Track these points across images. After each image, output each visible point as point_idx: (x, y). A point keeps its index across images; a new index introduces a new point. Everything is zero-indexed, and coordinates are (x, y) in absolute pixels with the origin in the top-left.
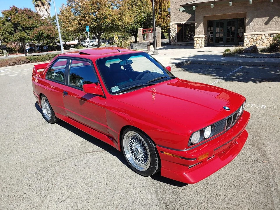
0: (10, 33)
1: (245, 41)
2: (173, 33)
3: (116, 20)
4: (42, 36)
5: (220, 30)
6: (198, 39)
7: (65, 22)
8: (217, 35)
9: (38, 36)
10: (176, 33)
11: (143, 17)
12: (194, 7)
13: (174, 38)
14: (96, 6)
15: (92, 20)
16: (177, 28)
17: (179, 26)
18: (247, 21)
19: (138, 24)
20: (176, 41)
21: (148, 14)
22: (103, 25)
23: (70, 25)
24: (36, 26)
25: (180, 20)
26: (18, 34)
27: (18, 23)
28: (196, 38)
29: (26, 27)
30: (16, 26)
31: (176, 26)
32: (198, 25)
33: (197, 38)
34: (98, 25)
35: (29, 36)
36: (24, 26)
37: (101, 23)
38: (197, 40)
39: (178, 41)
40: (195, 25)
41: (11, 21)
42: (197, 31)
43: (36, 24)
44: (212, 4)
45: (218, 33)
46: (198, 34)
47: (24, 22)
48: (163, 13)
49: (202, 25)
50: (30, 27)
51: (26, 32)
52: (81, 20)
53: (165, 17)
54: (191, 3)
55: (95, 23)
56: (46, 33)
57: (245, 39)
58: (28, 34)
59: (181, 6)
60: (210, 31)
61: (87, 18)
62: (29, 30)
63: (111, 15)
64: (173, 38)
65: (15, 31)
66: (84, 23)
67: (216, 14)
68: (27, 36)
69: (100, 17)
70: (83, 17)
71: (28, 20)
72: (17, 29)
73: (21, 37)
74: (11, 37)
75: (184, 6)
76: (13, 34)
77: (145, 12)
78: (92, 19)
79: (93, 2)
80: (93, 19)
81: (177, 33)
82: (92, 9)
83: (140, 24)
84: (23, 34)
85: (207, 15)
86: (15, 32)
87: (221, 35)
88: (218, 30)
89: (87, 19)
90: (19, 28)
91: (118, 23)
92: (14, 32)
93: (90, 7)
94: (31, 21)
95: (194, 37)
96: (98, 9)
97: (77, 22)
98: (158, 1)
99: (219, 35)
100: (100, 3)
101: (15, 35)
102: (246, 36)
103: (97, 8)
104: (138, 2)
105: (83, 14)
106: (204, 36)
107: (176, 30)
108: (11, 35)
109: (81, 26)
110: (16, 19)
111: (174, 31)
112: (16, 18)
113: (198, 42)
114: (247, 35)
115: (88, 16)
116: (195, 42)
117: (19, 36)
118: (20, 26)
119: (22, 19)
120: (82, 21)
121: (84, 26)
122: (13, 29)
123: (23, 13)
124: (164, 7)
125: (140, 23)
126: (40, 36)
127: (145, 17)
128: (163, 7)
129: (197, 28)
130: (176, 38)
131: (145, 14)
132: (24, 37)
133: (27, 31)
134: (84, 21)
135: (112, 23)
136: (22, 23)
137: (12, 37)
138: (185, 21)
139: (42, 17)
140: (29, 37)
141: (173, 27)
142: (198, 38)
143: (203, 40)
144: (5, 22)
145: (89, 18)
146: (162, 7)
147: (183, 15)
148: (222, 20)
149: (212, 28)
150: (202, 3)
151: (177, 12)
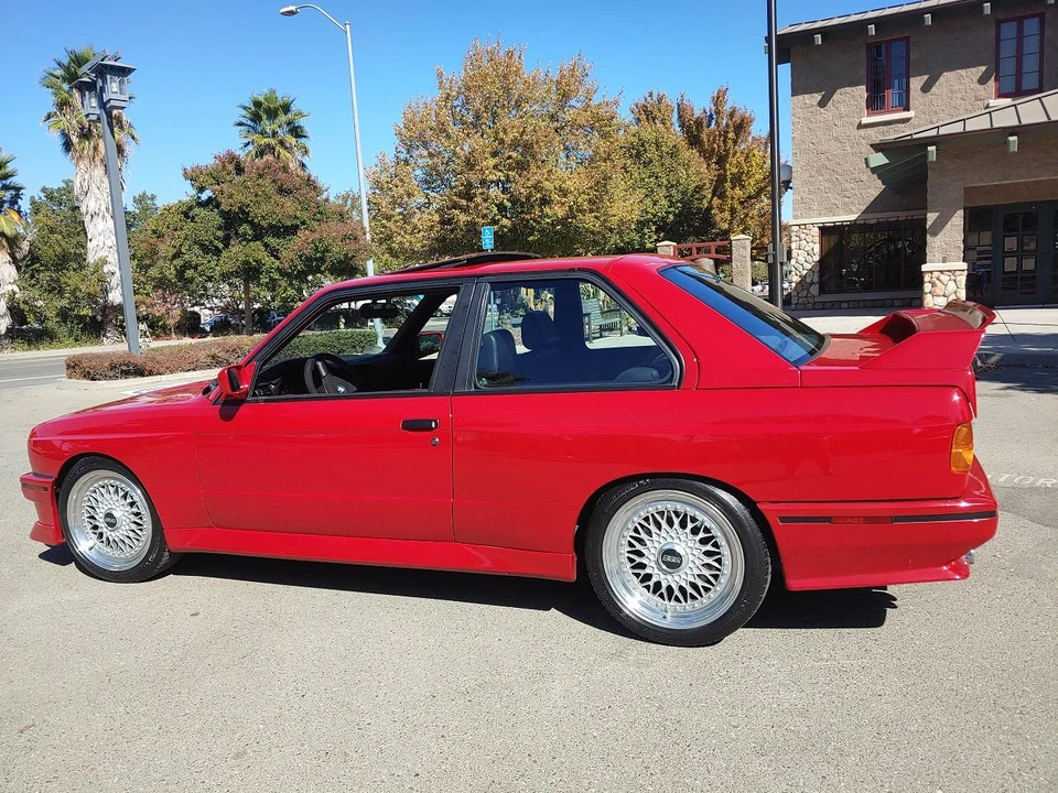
0: (205, 249)
2: (801, 259)
3: (582, 212)
4: (322, 260)
5: (1021, 244)
6: (942, 277)
7: (389, 218)
8: (1010, 264)
9: (309, 259)
10: (817, 258)
11: (664, 202)
12: (932, 149)
13: (808, 280)
14: (514, 155)
15: (495, 209)
16: (817, 239)
17: (825, 231)
19: (646, 231)
20: (814, 290)
21: (684, 193)
22: (533, 228)
23: (408, 227)
24: (303, 223)
25: (831, 210)
26: (237, 252)
27: (243, 212)
28: (931, 272)
29: (271, 226)
30: (233, 221)
31: (816, 231)
32: (941, 223)
33: (936, 274)
34: (513, 229)
35: (277, 258)
36: (263, 223)
37: (528, 221)
38: (937, 282)
39: (822, 291)
40: (929, 223)
41: (218, 206)
42: (935, 244)
43: (305, 216)
44: (1011, 138)
45: (1011, 254)
46: (939, 256)
47: (265, 208)
48: (729, 193)
49: (958, 220)
50: (283, 226)
51: (266, 245)
52: (456, 205)
53: (739, 207)
54: (914, 136)
55: (505, 222)
56: (337, 251)
58: (274, 253)
59: (871, 145)
60: (978, 248)
61: (478, 199)
62: (277, 235)
63: (564, 193)
64: (804, 278)
65: (226, 242)
66: (463, 218)
67: (1022, 177)
68: (268, 260)
69: (528, 198)
70: (460, 197)
71: (277, 198)
72: (237, 233)
73: (246, 263)
74: (209, 262)
75: (883, 147)
76: (217, 252)
77: (672, 186)
78: (496, 205)
79: (502, 142)
80: (501, 208)
81: (821, 261)
82: (495, 167)
83: (653, 228)
84: (257, 251)
85: (981, 181)
86: (227, 246)
87: (1029, 264)
88: (1011, 243)
89: (478, 205)
90: (245, 228)
91: (589, 221)
92: (221, 246)
93: (492, 162)
94: (289, 206)
95: (924, 268)
96: (522, 166)
97: (436, 218)
98: (713, 149)
99: (1020, 265)
100: (528, 147)
101: (224, 254)
103: (518, 163)
104: (645, 150)
105: (462, 185)
106: (965, 266)
107: (817, 248)
108: (209, 257)
109: (452, 231)
110: (238, 197)
111: (805, 254)
112: (235, 195)
113: (940, 289)
115: (482, 194)
116: (927, 287)
117: (242, 258)
118: (248, 222)
119: (256, 195)
120: (457, 212)
121: (461, 230)
122: (220, 233)
123: (261, 176)
124: (735, 170)
125: (654, 223)
126: (316, 259)
127: (672, 204)
128: (732, 170)
129: (935, 234)
130: (816, 279)
131: (674, 192)
132: (257, 262)
133: (272, 241)
134: (465, 210)
135: (563, 221)
136: (259, 212)
137: (213, 264)
138: (852, 212)
139: (325, 193)
140: (277, 263)
141: (803, 236)
142: (942, 272)
143: (962, 279)
144: (191, 208)
145: (485, 200)
146: (725, 171)
147: (843, 192)
148: (1032, 203)
149: (986, 237)
150: (965, 135)
151: (821, 178)
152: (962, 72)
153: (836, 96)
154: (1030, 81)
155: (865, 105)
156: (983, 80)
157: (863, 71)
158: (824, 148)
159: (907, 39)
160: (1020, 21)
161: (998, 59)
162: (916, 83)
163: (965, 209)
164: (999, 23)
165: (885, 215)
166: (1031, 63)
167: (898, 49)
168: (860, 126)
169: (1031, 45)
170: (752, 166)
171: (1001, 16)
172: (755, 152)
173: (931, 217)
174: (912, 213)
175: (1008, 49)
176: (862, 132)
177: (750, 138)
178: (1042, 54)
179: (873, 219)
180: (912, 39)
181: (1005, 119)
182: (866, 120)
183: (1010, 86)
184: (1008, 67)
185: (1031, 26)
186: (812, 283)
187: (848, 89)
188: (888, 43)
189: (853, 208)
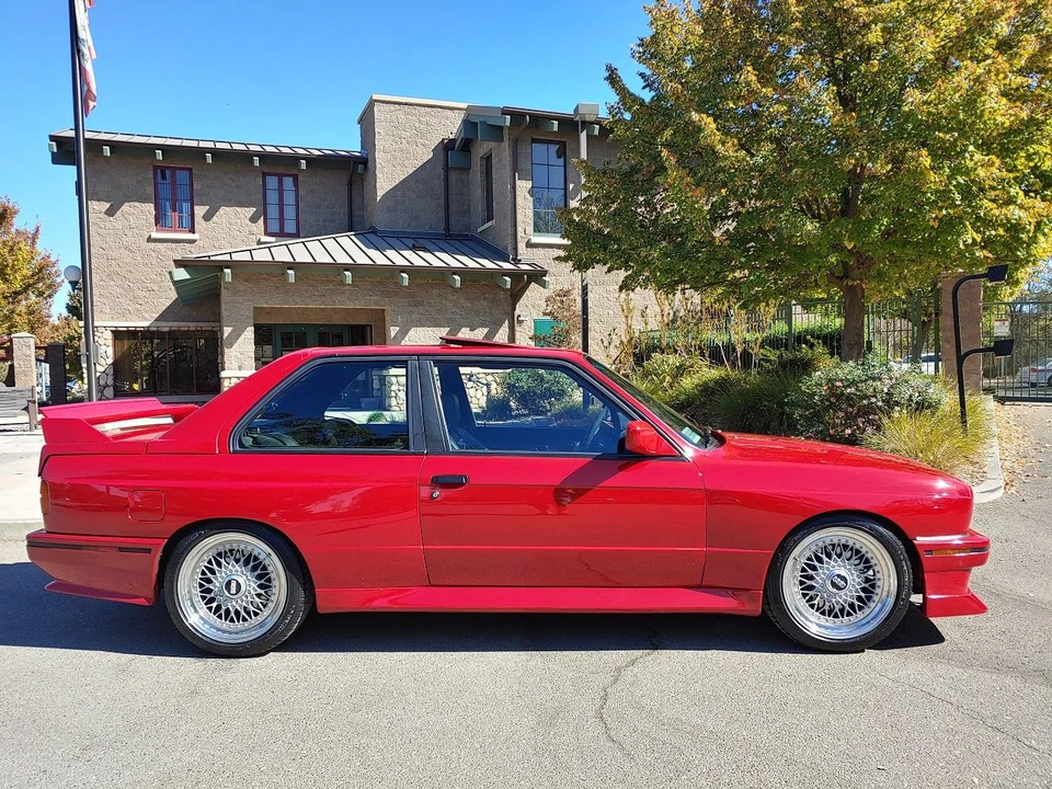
1: (393, 394)
10: (110, 361)
12: (227, 271)
13: (101, 382)
16: (110, 342)
17: (118, 335)
18: (393, 335)
20: (109, 392)
25: (123, 315)
28: (230, 378)
31: (109, 335)
32: (236, 335)
33: (234, 380)
39: (117, 394)
40: (226, 335)
42: (231, 354)
44: (289, 272)
49: (249, 333)
54: (212, 258)
57: (394, 388)
59: (174, 261)
60: (263, 360)
67: (297, 303)
75: (185, 263)
81: (114, 364)
85: (266, 303)
95: (223, 374)
102: (394, 379)
107: (110, 351)
111: (100, 355)
114: (396, 376)
129: (231, 345)
130: (110, 382)
141: (95, 338)
142: (239, 378)
147: (134, 299)
148: (304, 325)
149: (268, 349)
150: (253, 263)
151: (113, 283)
152: (239, 209)
153: (126, 207)
154: (290, 227)
155: (154, 221)
156: (253, 219)
157: (151, 190)
158: (115, 254)
159: (190, 170)
160: (281, 177)
161: (265, 204)
162: (200, 211)
163: (255, 326)
164: (265, 175)
165: (176, 324)
166: (290, 213)
167: (182, 177)
168: (150, 240)
169: (289, 198)
170: (18, 260)
171: (266, 170)
172: (22, 245)
173: (227, 331)
174: (200, 324)
175: (272, 197)
176: (152, 245)
177: (13, 230)
178: (297, 205)
179: (165, 327)
180: (194, 172)
181: (281, 255)
182: (155, 235)
183: (275, 227)
184: (273, 211)
185: (288, 182)
186: (106, 386)
187: (137, 204)
188: (173, 170)
189: (145, 315)
